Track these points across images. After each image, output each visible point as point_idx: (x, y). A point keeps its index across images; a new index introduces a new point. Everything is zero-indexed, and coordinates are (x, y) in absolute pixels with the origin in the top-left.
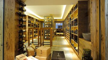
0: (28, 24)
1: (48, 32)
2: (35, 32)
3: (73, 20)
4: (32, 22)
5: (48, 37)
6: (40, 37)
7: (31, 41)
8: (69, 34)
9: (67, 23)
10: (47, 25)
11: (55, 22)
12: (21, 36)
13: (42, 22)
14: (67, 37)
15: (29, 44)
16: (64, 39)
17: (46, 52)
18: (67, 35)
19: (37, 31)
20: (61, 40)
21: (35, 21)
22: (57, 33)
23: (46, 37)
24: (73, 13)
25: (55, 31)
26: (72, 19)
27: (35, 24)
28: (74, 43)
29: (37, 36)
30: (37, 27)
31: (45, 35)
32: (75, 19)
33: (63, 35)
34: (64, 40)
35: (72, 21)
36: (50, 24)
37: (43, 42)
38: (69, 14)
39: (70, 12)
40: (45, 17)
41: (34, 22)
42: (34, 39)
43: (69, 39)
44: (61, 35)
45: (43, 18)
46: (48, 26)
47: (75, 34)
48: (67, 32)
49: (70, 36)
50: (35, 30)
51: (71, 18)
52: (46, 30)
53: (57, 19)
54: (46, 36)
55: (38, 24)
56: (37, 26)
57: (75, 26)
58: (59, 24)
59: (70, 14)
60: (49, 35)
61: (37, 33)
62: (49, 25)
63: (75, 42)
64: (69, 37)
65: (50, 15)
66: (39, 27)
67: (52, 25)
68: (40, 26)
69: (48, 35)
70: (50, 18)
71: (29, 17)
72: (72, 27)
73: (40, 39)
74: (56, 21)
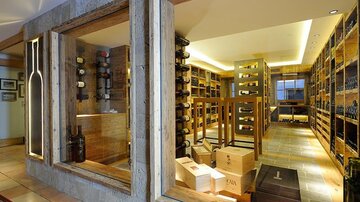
0: (192, 89)
1: (248, 111)
2: (208, 111)
3: (343, 67)
4: (200, 82)
5: (247, 126)
6: (223, 126)
7: (200, 133)
8: (328, 120)
9: (323, 78)
10: (243, 88)
11: (272, 76)
12: (180, 118)
13: (228, 80)
14: (321, 129)
15: (196, 141)
16: (309, 137)
17: (241, 161)
18: (320, 123)
19: (213, 109)
20: (296, 139)
21: (208, 78)
22: (282, 116)
23: (241, 127)
24: (343, 42)
25: (273, 108)
26: (339, 65)
27: (208, 88)
28: (347, 151)
29: (214, 121)
30: (213, 96)
31: (237, 118)
32: (348, 64)
33: (306, 125)
34: (308, 140)
35: (337, 71)
36: (254, 85)
37: (233, 141)
38: (328, 44)
39: (333, 38)
40: (237, 63)
41: (206, 81)
42: (207, 131)
43: (329, 137)
44: (297, 124)
45: (232, 68)
46: (247, 92)
47: (348, 120)
48: (320, 112)
49: (332, 126)
50: (207, 106)
51: (333, 61)
52: (243, 105)
53: (282, 67)
54: (243, 122)
55: (218, 87)
56: (215, 94)
57: (348, 92)
58: (290, 83)
59: (333, 46)
60: (253, 119)
61: (213, 113)
62: (252, 89)
63: (349, 147)
64: (329, 129)
65: (255, 55)
66: (219, 95)
67: (260, 88)
68: (222, 91)
69: (249, 120)
70: (253, 67)
71: (194, 69)
72: (337, 93)
73: (223, 132)
74: (277, 74)
